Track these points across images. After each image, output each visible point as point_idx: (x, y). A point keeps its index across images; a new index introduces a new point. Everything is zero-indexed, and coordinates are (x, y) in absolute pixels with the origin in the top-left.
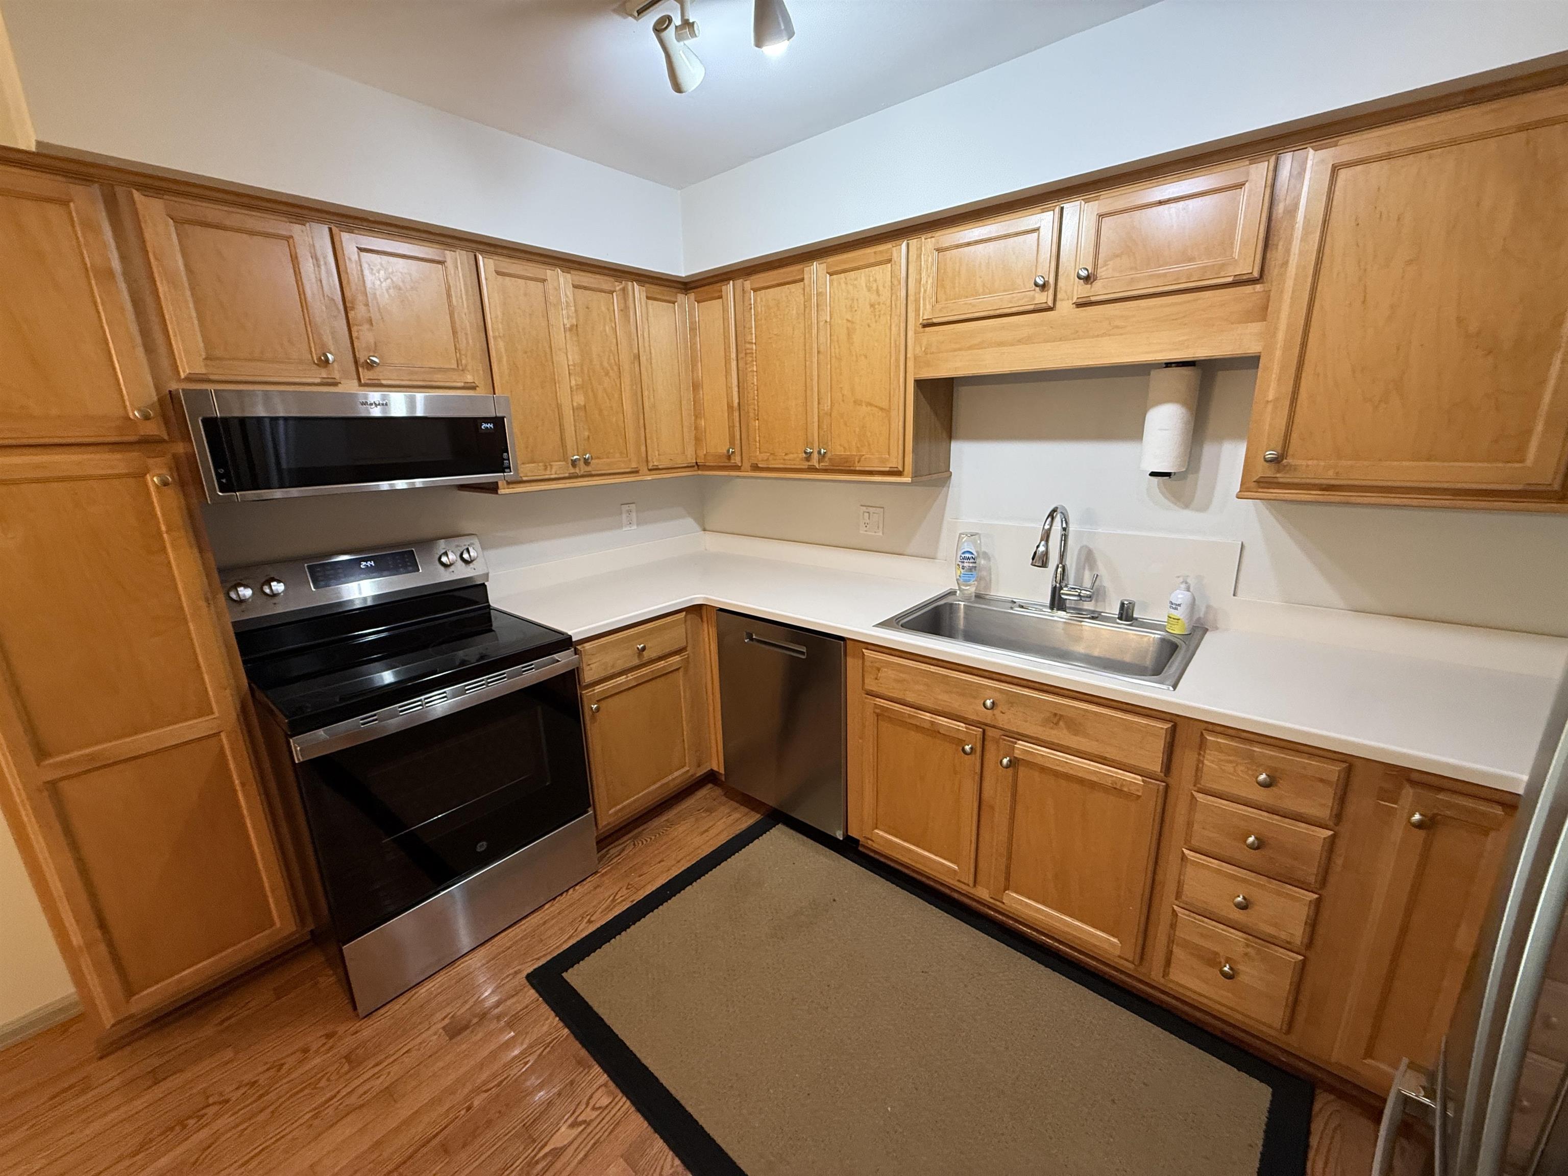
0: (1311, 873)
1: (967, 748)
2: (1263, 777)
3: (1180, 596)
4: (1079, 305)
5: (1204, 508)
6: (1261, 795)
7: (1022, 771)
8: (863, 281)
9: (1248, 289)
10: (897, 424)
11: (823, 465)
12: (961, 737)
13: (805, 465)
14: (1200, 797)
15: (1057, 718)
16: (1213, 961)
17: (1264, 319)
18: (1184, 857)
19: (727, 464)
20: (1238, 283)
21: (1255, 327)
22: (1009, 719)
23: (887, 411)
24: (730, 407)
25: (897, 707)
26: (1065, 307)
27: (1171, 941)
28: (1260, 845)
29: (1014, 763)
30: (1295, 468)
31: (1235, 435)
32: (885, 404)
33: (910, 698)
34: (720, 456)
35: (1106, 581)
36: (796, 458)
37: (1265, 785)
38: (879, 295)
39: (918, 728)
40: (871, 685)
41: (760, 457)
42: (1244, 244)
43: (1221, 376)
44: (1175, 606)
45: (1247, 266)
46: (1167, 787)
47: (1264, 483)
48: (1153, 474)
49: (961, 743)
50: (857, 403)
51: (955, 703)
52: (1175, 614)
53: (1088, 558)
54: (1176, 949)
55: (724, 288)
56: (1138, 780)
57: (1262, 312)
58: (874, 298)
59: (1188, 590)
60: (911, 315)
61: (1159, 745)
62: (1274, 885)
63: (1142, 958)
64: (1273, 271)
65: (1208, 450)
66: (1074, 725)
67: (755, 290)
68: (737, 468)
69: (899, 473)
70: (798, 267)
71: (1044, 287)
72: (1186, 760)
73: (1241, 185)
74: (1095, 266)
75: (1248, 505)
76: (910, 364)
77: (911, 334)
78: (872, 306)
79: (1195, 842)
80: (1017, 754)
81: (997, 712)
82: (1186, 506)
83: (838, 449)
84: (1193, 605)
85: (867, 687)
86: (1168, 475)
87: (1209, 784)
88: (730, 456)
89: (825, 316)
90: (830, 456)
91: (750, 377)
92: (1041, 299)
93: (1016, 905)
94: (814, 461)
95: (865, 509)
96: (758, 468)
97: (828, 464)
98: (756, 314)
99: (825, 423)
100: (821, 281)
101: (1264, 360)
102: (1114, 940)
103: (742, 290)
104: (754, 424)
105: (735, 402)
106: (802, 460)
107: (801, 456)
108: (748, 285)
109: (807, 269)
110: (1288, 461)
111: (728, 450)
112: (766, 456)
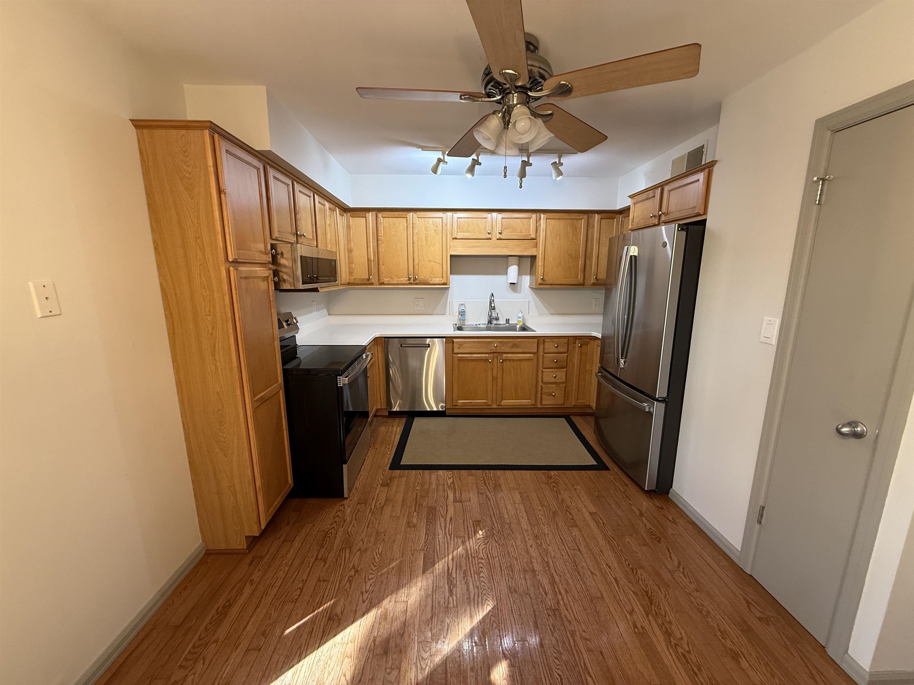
0: (565, 365)
1: (490, 361)
2: (556, 345)
3: (520, 315)
4: (497, 239)
5: (520, 293)
6: (555, 350)
7: (505, 362)
8: (430, 222)
9: (533, 241)
10: (444, 267)
11: (416, 282)
12: (488, 358)
13: (408, 282)
14: (545, 355)
15: (514, 345)
16: (550, 394)
18: (543, 371)
19: (368, 282)
20: (530, 239)
21: (535, 249)
22: (501, 349)
23: (442, 264)
24: (369, 261)
25: (465, 355)
26: (494, 239)
27: (541, 394)
28: (557, 361)
29: (503, 361)
31: (528, 274)
32: (440, 262)
33: (471, 351)
36: (404, 279)
37: (557, 347)
38: (437, 227)
39: (473, 360)
40: (456, 350)
41: (386, 280)
42: (532, 231)
43: (528, 259)
45: (533, 236)
46: (538, 355)
47: (541, 284)
48: (510, 284)
49: (487, 360)
50: (429, 261)
51: (487, 350)
52: (520, 320)
54: (543, 396)
55: (367, 214)
56: (531, 355)
58: (435, 228)
60: (449, 235)
61: (535, 345)
62: (560, 370)
63: (536, 402)
64: (538, 238)
65: (522, 278)
66: (517, 346)
67: (383, 217)
68: (372, 284)
69: (446, 284)
70: (405, 213)
71: (489, 233)
72: (541, 347)
73: (531, 218)
74: (502, 230)
75: (529, 289)
76: (448, 250)
77: (448, 241)
78: (435, 230)
79: (544, 367)
80: (504, 358)
81: (498, 347)
82: (516, 292)
83: (422, 276)
85: (455, 352)
86: (513, 284)
87: (546, 351)
88: (369, 280)
89: (416, 231)
90: (419, 279)
91: (380, 249)
92: (489, 236)
93: (505, 404)
94: (412, 281)
95: (416, 299)
96: (383, 284)
97: (418, 281)
98: (384, 226)
99: (416, 268)
100: (414, 219)
101: (537, 257)
102: (530, 401)
103: (377, 216)
104: (382, 267)
105: (372, 259)
106: (406, 280)
107: (406, 279)
108: (380, 215)
109: (408, 214)
110: (544, 279)
111: (368, 277)
112: (388, 279)
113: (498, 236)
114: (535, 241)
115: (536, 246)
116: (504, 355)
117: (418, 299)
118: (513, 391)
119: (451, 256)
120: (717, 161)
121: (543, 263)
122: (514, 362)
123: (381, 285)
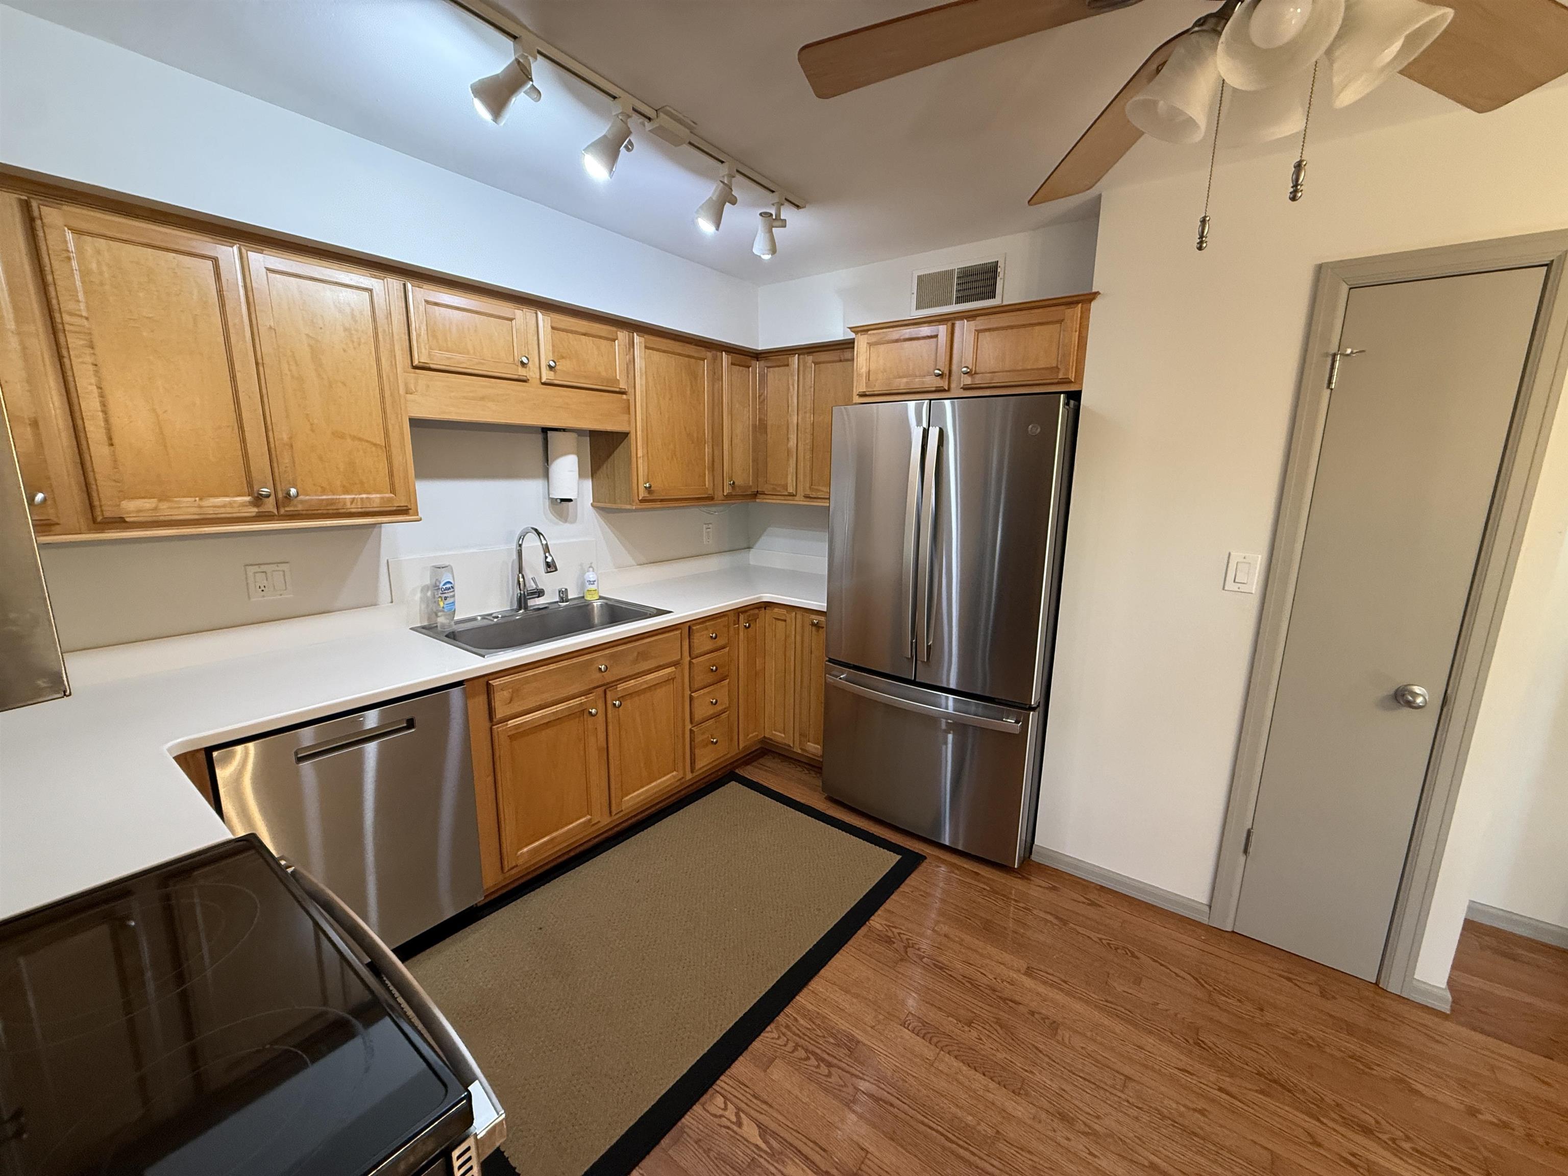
2: (712, 635)
4: (545, 384)
6: (710, 646)
8: (326, 297)
14: (694, 661)
15: (638, 656)
16: (708, 742)
17: (629, 413)
26: (535, 382)
28: (716, 669)
29: (620, 701)
32: (379, 440)
37: (714, 638)
39: (547, 725)
42: (620, 372)
44: (592, 583)
47: (643, 500)
49: (583, 711)
50: (338, 436)
51: (578, 686)
52: (593, 587)
54: (696, 751)
56: (673, 669)
58: (348, 322)
60: (401, 354)
61: (679, 643)
63: (685, 771)
66: (645, 655)
69: (406, 513)
71: (525, 365)
72: (686, 645)
77: (400, 371)
78: (346, 329)
79: (694, 688)
80: (620, 694)
81: (606, 672)
85: (499, 716)
87: (696, 652)
89: (267, 321)
91: (79, 370)
92: (522, 372)
93: (629, 804)
94: (269, 505)
95: (256, 569)
96: (117, 523)
97: (300, 507)
101: (633, 435)
102: (674, 773)
106: (243, 505)
107: (239, 499)
110: (652, 489)
112: (144, 504)
113: (546, 376)
114: (624, 397)
115: (627, 409)
116: (620, 687)
117: (264, 568)
118: (642, 765)
119: (415, 423)
120: (1097, 293)
121: (645, 451)
122: (642, 697)
123: (102, 531)
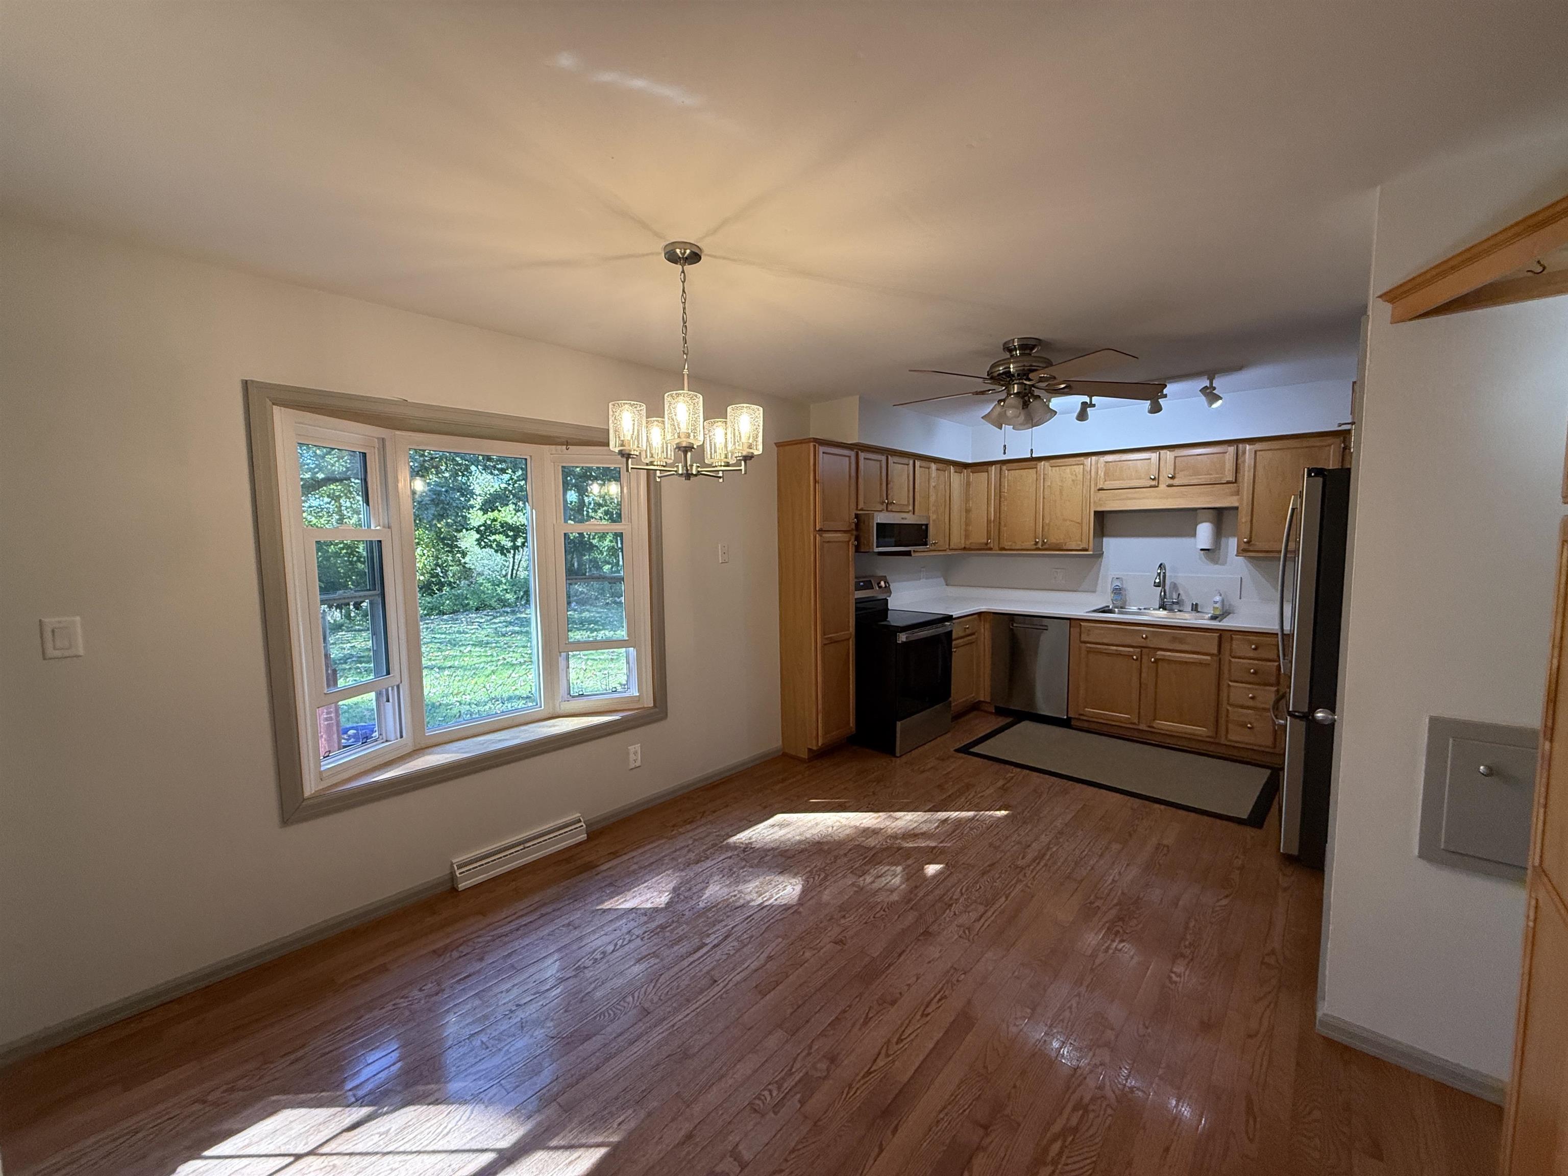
0: (1273, 679)
1: (1135, 657)
2: (1253, 647)
3: (1218, 598)
4: (1168, 486)
5: (1224, 563)
6: (1251, 654)
7: (1160, 663)
8: (1068, 471)
9: (1232, 485)
10: (1085, 528)
11: (1044, 547)
12: (1131, 654)
13: (1034, 547)
14: (1233, 660)
15: (1174, 639)
16: (1244, 725)
17: (1238, 495)
18: (1229, 686)
19: (986, 547)
20: (1228, 483)
21: (1235, 498)
22: (1153, 643)
23: (1081, 524)
24: (989, 521)
25: (1099, 646)
26: (1162, 487)
27: (1227, 721)
28: (1255, 673)
29: (1156, 661)
30: (1254, 545)
31: (1234, 536)
32: (1079, 521)
33: (1105, 641)
34: (982, 544)
35: (1183, 597)
36: (1030, 544)
37: (1255, 649)
39: (1108, 654)
40: (1084, 638)
41: (1007, 544)
42: (1229, 470)
43: (1225, 512)
44: (1216, 602)
45: (1231, 478)
46: (1220, 659)
47: (1245, 550)
48: (1202, 550)
49: (1131, 656)
50: (1065, 520)
51: (1128, 641)
52: (1217, 605)
53: (1175, 586)
54: (1230, 725)
55: (989, 468)
56: (1208, 658)
57: (1237, 493)
58: (1074, 478)
59: (1221, 595)
60: (1093, 486)
61: (1216, 642)
62: (1262, 687)
63: (1216, 734)
64: (1240, 479)
65: (1223, 540)
66: (1181, 641)
67: (1008, 470)
68: (991, 549)
69: (1086, 550)
70: (1035, 463)
71: (1153, 479)
72: (1226, 646)
73: (1226, 453)
74: (1175, 474)
75: (1240, 559)
76: (1092, 505)
77: (1092, 493)
78: (1073, 481)
79: (1232, 679)
80: (1157, 657)
81: (1148, 640)
82: (1217, 562)
83: (1053, 539)
84: (1223, 601)
85: (1082, 639)
86: (1208, 550)
87: (1235, 654)
88: (987, 544)
89: (1048, 483)
90: (1049, 543)
91: (1002, 507)
92: (1153, 483)
93: (1160, 726)
94: (1039, 545)
96: (1004, 549)
97: (1048, 546)
98: (1008, 481)
99: (1046, 528)
100: (1046, 469)
101: (1240, 510)
102: (1205, 729)
103: (1001, 470)
104: (1003, 529)
105: (992, 518)
106: (1032, 544)
108: (1004, 468)
109: (1039, 464)
110: (1252, 542)
111: (986, 541)
112: (1010, 543)
113: (1170, 482)
114: (1235, 484)
116: (1159, 653)
117: (1057, 570)
118: (1175, 708)
119: (1095, 513)
121: (1249, 518)
122: (1177, 665)
123: (1001, 551)
